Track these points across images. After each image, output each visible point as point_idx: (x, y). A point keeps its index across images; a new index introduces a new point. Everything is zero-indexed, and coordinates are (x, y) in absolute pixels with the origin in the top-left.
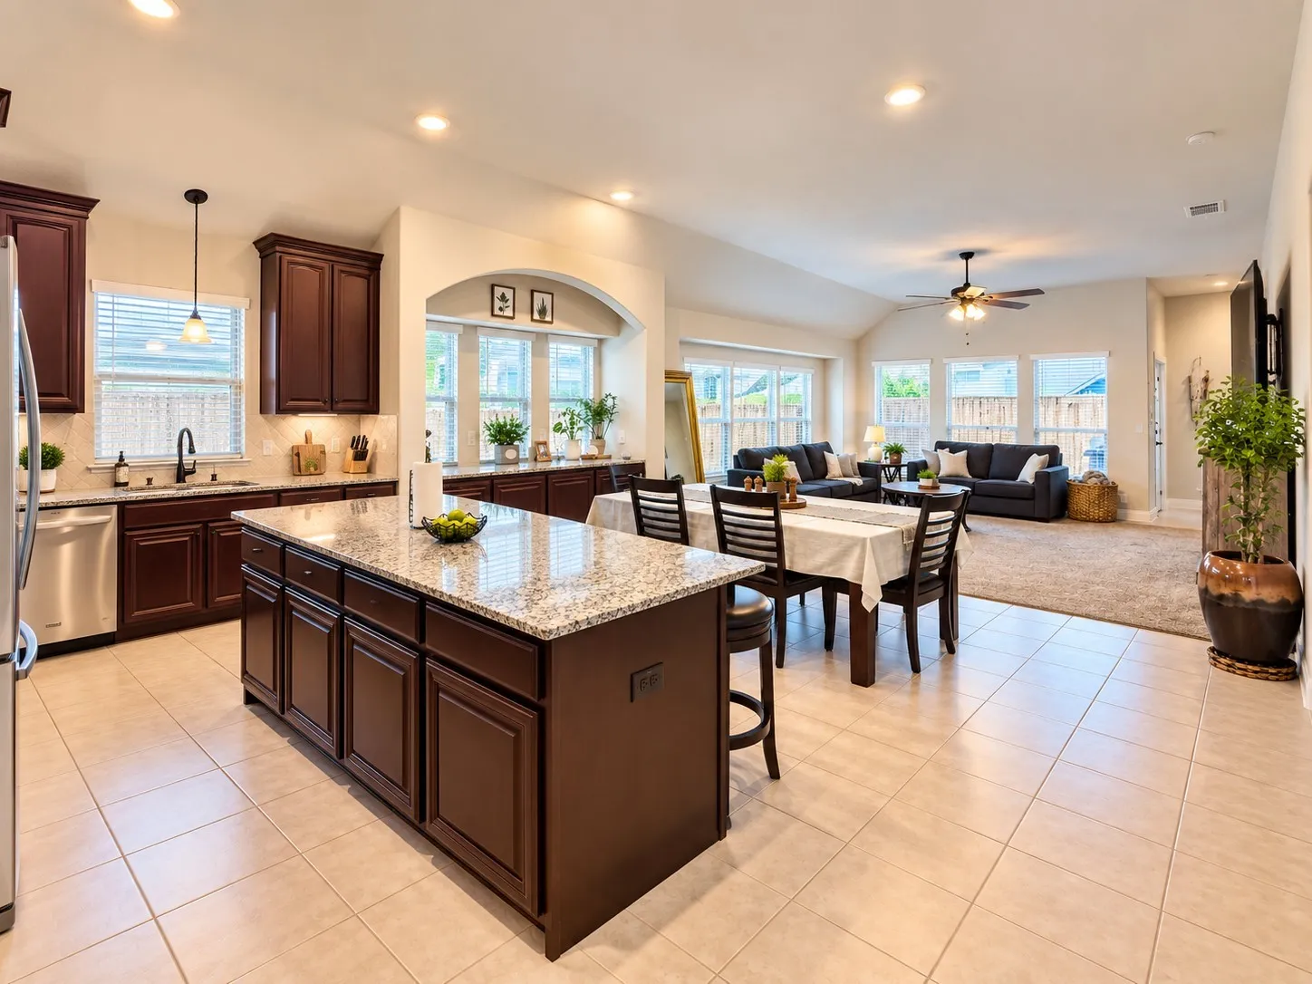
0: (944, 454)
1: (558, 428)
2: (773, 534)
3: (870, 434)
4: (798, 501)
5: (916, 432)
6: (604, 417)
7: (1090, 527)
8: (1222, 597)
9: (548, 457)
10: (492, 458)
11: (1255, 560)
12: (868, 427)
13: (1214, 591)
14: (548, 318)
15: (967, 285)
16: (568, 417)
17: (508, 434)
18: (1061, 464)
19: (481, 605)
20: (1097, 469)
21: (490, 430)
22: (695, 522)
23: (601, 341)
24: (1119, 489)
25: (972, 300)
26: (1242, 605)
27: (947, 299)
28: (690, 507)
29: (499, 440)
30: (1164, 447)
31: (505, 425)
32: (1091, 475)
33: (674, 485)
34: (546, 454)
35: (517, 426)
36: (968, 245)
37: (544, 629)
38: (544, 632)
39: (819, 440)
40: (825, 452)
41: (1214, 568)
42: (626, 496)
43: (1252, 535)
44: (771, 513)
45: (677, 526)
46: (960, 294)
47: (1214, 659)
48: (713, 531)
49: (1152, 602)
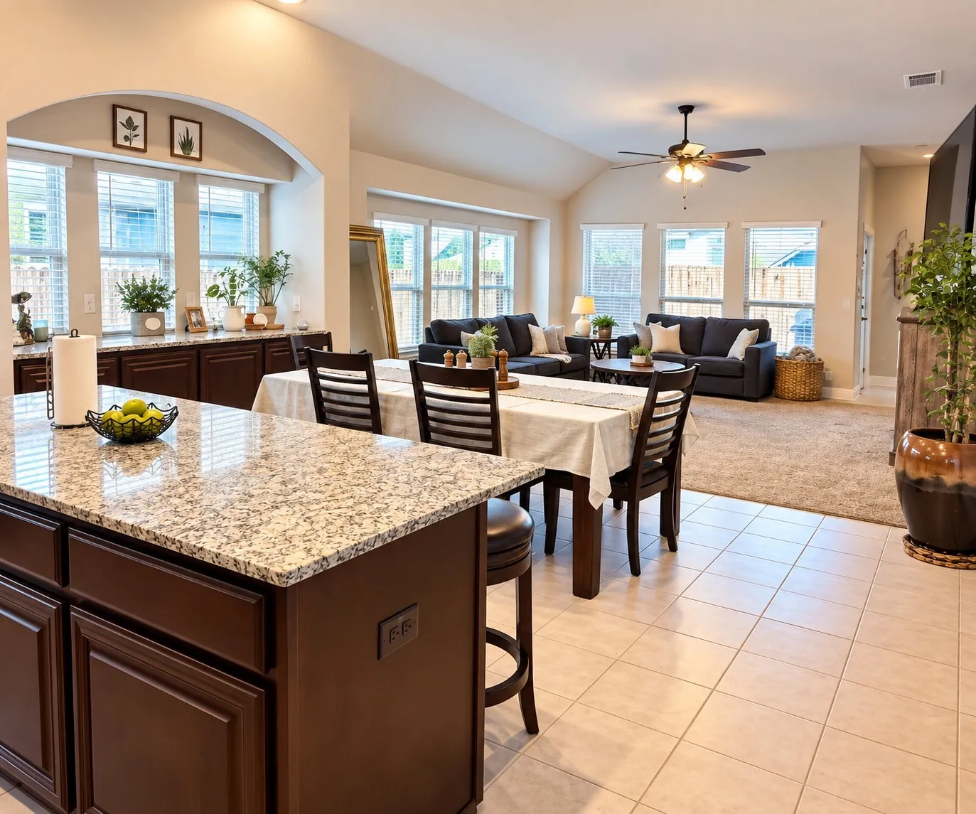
0: (656, 328)
1: (214, 291)
2: (488, 420)
3: (578, 305)
4: (510, 380)
5: (624, 303)
6: (275, 280)
7: (796, 406)
8: (920, 481)
9: (201, 326)
10: (129, 328)
11: (960, 440)
12: (576, 297)
13: (913, 474)
14: (195, 154)
15: (686, 142)
16: (227, 278)
17: (149, 298)
18: (770, 340)
19: (170, 535)
20: (804, 345)
21: (123, 293)
22: (391, 406)
23: (268, 187)
24: (825, 366)
25: (690, 159)
26: (942, 491)
27: (663, 157)
28: (383, 387)
29: (137, 305)
30: (868, 323)
31: (145, 287)
32: (797, 351)
33: (362, 361)
34: (201, 323)
35: (161, 289)
36: (687, 100)
37: (279, 571)
38: (279, 575)
39: (522, 312)
40: (530, 325)
41: (913, 450)
42: (302, 376)
43: (957, 411)
44: (486, 395)
45: (368, 411)
46: (679, 153)
47: (910, 548)
48: (414, 418)
49: (852, 487)
